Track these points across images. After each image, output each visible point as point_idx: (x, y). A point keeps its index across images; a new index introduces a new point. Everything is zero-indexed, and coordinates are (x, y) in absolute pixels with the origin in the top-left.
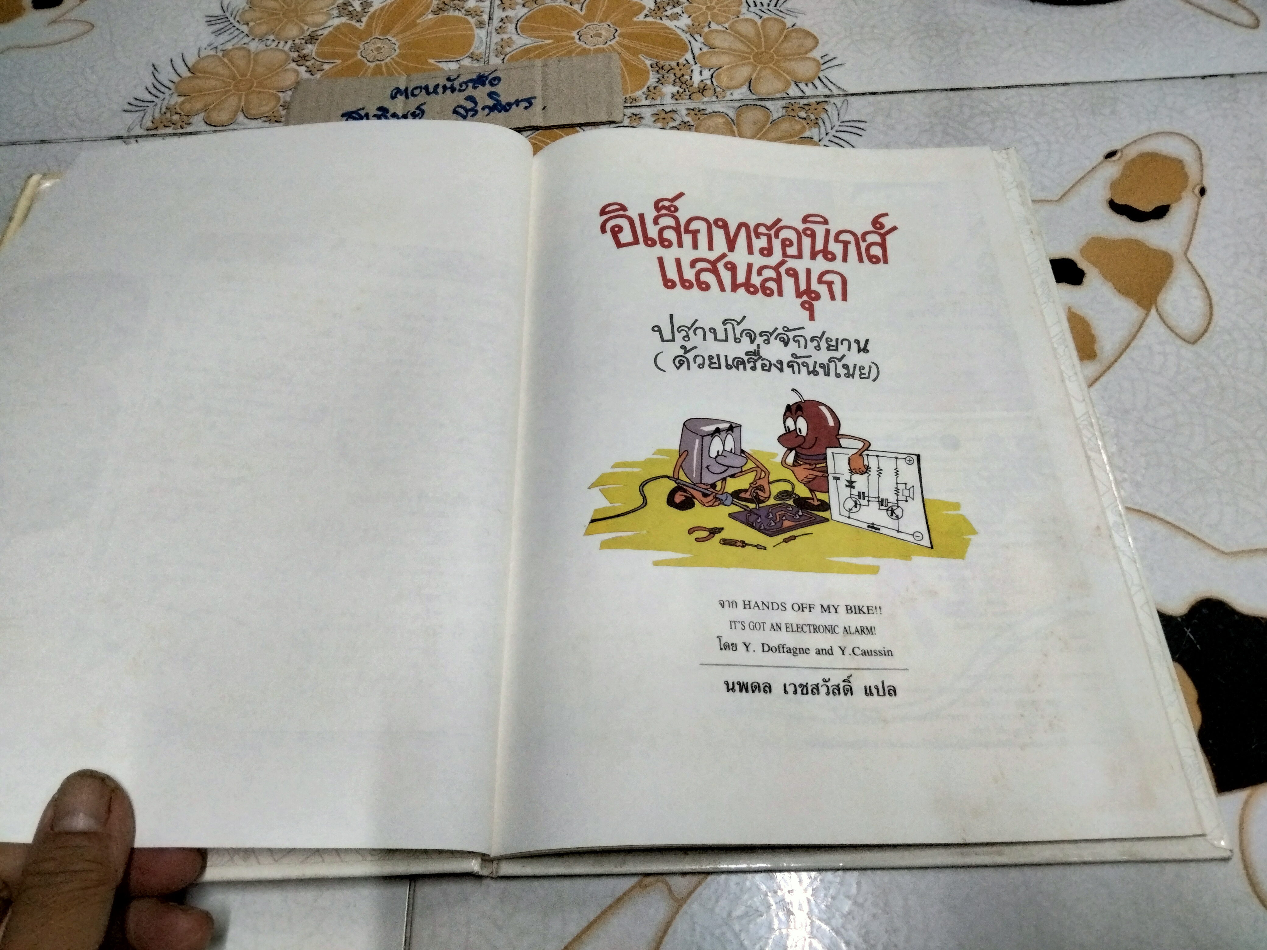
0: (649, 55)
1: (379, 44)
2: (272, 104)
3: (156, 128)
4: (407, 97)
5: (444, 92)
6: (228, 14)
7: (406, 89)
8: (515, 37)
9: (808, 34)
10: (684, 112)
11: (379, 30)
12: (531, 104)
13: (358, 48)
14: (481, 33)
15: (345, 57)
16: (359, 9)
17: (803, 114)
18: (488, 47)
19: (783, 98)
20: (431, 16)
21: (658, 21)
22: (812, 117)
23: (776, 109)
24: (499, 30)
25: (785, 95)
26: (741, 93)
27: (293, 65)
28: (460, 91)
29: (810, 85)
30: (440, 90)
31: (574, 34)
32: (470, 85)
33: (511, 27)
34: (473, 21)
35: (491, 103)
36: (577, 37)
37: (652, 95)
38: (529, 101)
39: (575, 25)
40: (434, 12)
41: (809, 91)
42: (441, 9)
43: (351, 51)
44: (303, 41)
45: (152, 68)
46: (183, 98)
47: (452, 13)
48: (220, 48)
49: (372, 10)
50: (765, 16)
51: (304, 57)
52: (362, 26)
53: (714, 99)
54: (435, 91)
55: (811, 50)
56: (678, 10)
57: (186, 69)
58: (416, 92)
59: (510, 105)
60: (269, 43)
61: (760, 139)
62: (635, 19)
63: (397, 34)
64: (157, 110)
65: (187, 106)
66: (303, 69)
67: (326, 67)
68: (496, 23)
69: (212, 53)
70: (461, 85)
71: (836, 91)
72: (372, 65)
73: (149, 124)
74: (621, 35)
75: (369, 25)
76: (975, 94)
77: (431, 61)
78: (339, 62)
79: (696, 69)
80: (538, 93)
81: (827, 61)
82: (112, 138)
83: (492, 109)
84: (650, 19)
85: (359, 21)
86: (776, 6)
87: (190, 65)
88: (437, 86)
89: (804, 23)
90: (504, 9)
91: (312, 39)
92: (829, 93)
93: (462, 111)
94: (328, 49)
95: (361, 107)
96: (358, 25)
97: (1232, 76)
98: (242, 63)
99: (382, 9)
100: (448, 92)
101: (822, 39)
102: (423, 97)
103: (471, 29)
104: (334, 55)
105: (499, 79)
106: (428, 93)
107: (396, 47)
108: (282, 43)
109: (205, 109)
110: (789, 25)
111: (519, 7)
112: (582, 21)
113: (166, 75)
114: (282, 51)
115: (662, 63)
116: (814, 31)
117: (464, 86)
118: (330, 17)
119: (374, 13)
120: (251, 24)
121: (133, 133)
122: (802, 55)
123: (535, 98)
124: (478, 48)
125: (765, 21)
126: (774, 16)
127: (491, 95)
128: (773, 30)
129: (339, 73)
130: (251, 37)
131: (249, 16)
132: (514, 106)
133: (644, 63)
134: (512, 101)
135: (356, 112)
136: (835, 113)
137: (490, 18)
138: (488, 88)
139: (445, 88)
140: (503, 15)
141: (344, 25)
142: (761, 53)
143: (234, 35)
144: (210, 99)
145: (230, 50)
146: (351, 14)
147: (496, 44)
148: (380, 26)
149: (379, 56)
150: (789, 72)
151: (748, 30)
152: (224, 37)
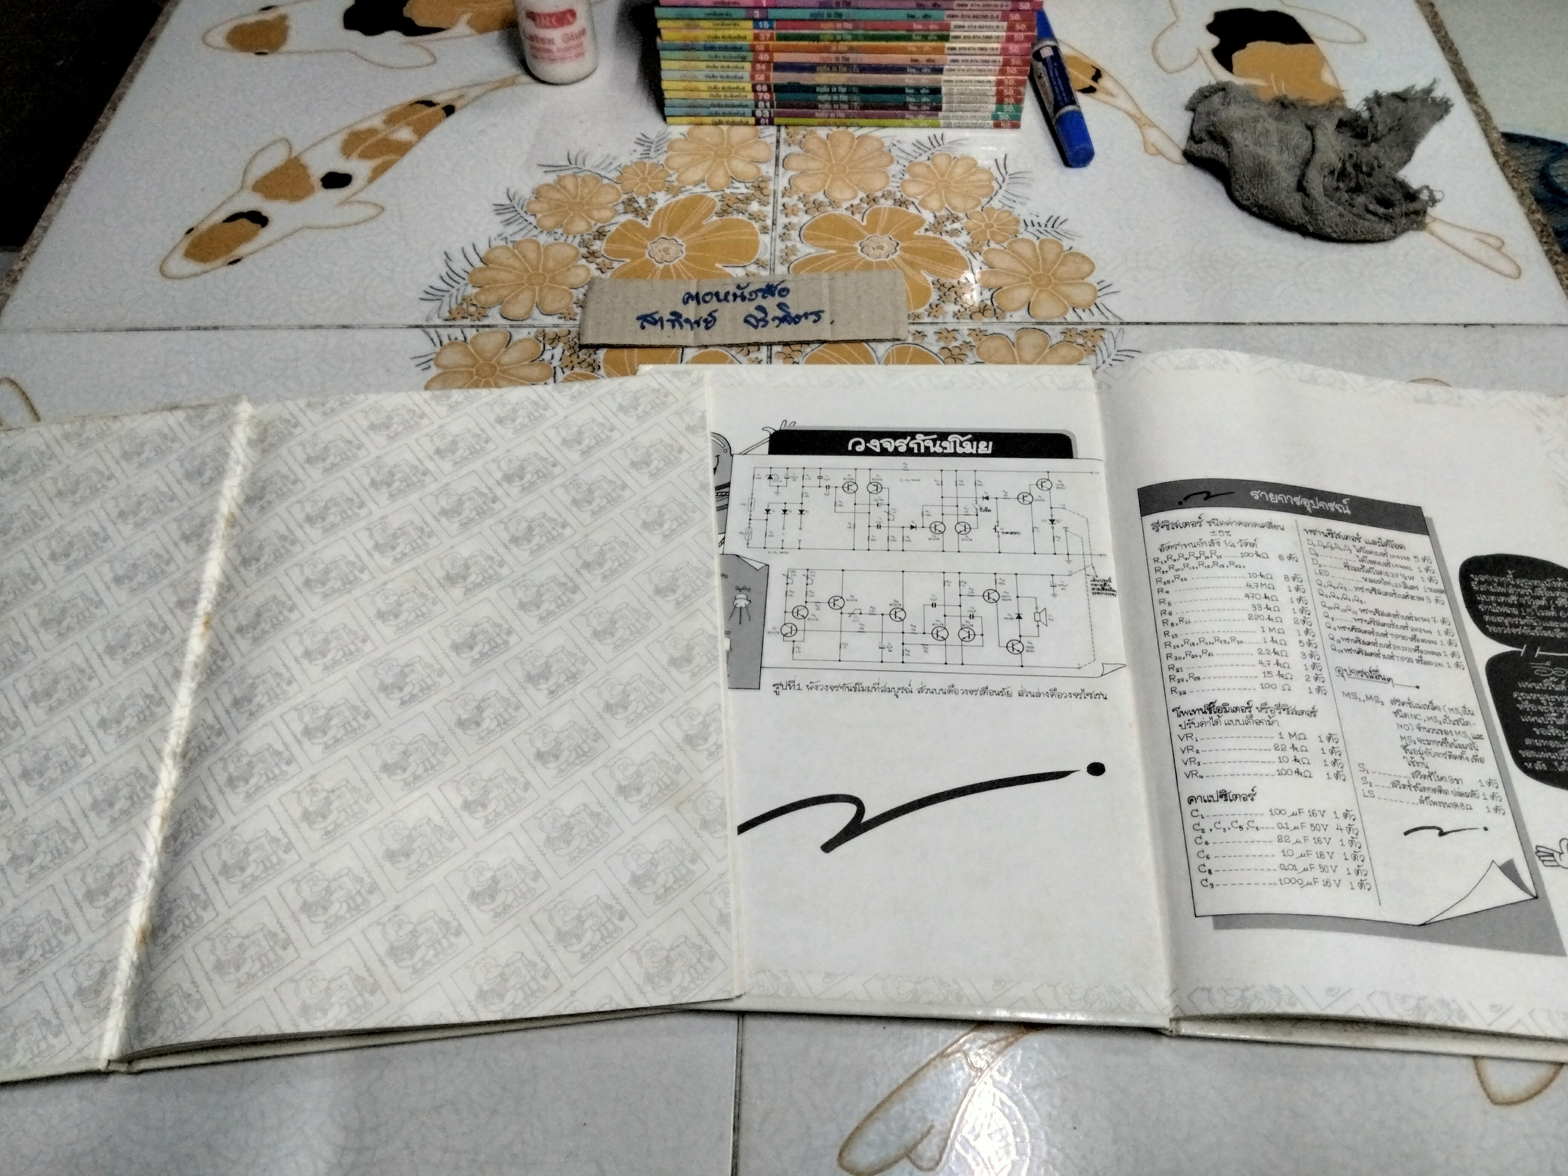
0: (932, 272)
1: (666, 244)
2: (567, 300)
3: (454, 319)
4: (699, 303)
5: (735, 300)
6: (515, 203)
7: (697, 294)
8: (799, 245)
9: (1086, 260)
10: (966, 332)
11: (664, 229)
12: (819, 318)
13: (646, 247)
14: (765, 239)
15: (634, 257)
16: (644, 206)
17: (1080, 340)
18: (773, 254)
19: (1061, 323)
20: (715, 218)
21: (938, 236)
22: (1090, 344)
23: (1055, 333)
24: (783, 237)
25: (1063, 320)
26: (1020, 315)
27: (583, 262)
28: (751, 300)
29: (1087, 311)
30: (731, 297)
31: (857, 245)
32: (760, 294)
33: (794, 234)
34: (757, 226)
35: (780, 314)
36: (859, 248)
37: (934, 313)
38: (818, 314)
39: (858, 236)
40: (718, 214)
41: (1086, 317)
42: (724, 211)
43: (639, 250)
44: (592, 237)
45: (445, 257)
46: (477, 290)
47: (735, 216)
48: (510, 239)
49: (657, 208)
50: (1042, 237)
51: (593, 254)
52: (648, 224)
53: (994, 320)
54: (726, 299)
55: (1088, 275)
56: (957, 225)
57: (479, 258)
58: (708, 298)
59: (799, 317)
60: (557, 236)
61: (1039, 363)
62: (916, 233)
63: (686, 233)
64: (453, 300)
65: (482, 298)
66: (593, 267)
67: (616, 265)
68: (780, 230)
69: (503, 243)
70: (751, 294)
71: (1112, 320)
72: (661, 266)
73: (447, 315)
74: (904, 250)
75: (654, 222)
76: (1246, 330)
77: (718, 265)
78: (628, 260)
79: (977, 289)
80: (826, 307)
81: (1103, 287)
82: (411, 327)
83: (782, 320)
84: (930, 234)
85: (645, 219)
86: (1053, 226)
87: (482, 254)
88: (727, 293)
89: (1081, 247)
90: (787, 215)
91: (600, 235)
92: (1104, 320)
93: (753, 321)
94: (616, 246)
95: (654, 310)
96: (644, 223)
97: (1493, 326)
98: (532, 255)
99: (667, 207)
100: (739, 300)
101: (1099, 264)
102: (714, 304)
103: (757, 235)
104: (627, 254)
105: (787, 290)
106: (719, 300)
107: (683, 249)
108: (571, 238)
109: (501, 302)
110: (1066, 248)
111: (801, 214)
112: (865, 232)
113: (460, 265)
114: (572, 246)
115: (943, 280)
116: (1091, 255)
117: (754, 296)
118: (617, 213)
119: (659, 211)
120: (539, 215)
121: (431, 323)
122: (1080, 279)
123: (823, 312)
124: (764, 254)
125: (1042, 243)
126: (1050, 237)
127: (780, 306)
128: (1051, 252)
129: (627, 275)
130: (539, 230)
131: (536, 207)
132: (803, 319)
133: (926, 280)
134: (801, 313)
135: (651, 315)
136: (1112, 342)
137: (774, 224)
138: (777, 299)
139: (735, 296)
140: (786, 221)
141: (630, 222)
142: (1040, 275)
143: (522, 226)
144: (504, 292)
145: (520, 242)
146: (636, 211)
147: (781, 251)
148: (666, 226)
149: (667, 257)
150: (1067, 297)
151: (1026, 251)
152: (513, 228)
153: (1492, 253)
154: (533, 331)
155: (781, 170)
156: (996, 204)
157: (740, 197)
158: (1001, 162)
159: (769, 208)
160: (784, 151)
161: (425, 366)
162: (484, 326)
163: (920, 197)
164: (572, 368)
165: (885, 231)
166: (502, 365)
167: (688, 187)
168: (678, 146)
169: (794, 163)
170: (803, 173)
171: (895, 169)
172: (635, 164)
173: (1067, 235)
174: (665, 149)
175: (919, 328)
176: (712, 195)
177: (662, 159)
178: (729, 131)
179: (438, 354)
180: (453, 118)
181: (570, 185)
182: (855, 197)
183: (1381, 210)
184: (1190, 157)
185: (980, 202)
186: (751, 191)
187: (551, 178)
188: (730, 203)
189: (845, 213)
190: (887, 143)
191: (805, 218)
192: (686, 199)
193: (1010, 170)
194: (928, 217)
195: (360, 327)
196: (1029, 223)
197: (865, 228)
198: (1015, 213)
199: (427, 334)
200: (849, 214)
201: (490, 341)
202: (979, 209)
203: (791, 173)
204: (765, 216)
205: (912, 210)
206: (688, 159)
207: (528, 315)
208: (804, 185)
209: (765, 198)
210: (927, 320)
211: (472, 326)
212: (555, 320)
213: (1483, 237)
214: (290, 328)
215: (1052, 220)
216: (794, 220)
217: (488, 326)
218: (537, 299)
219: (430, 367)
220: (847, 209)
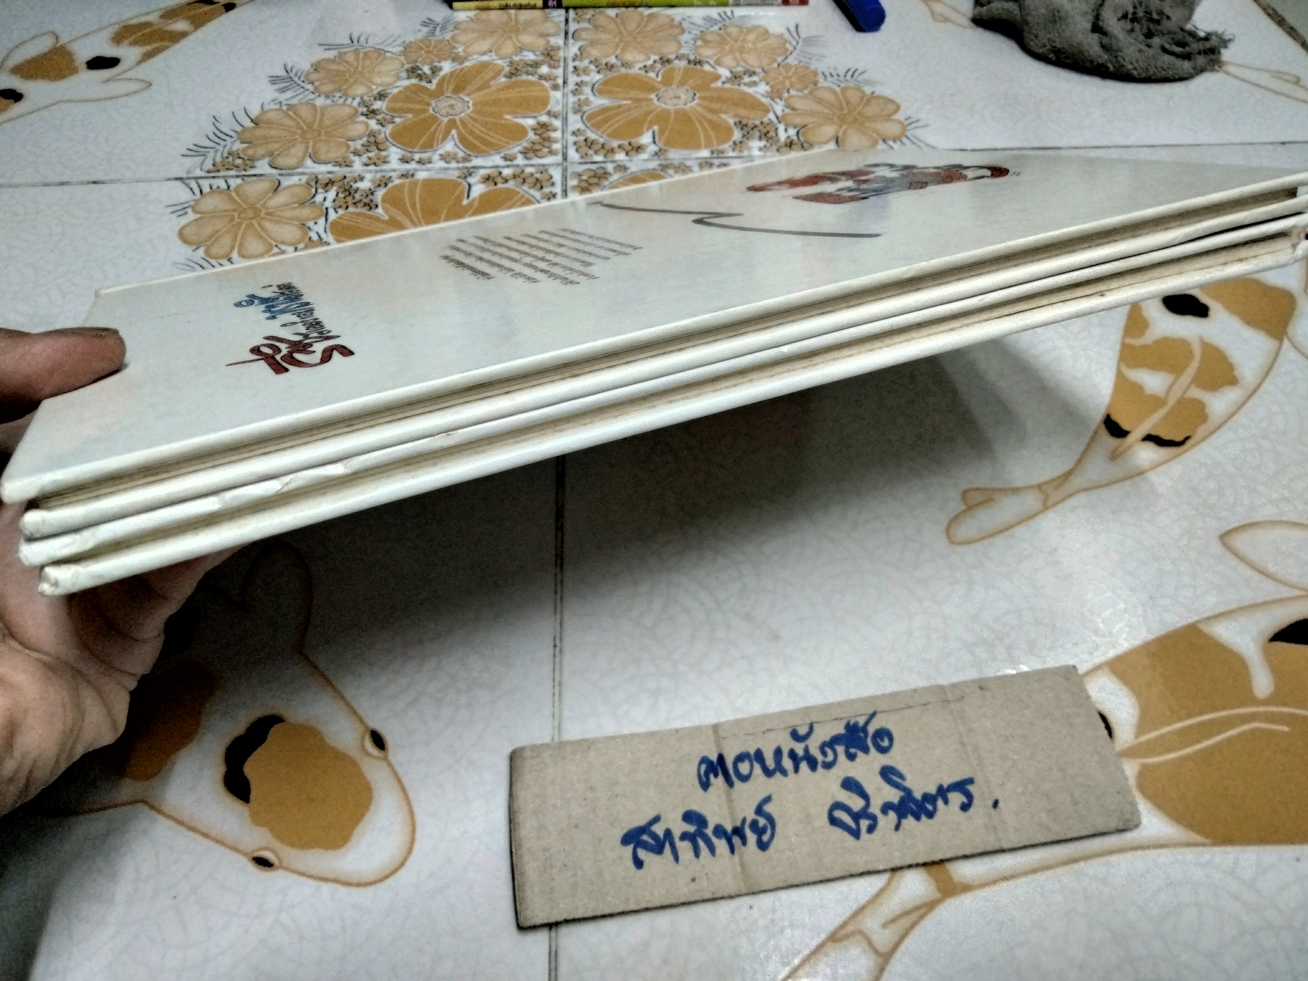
1: (452, 102)
2: (343, 150)
3: (218, 171)
6: (292, 75)
7: (721, 758)
8: (592, 98)
9: (890, 101)
11: (451, 90)
13: (428, 104)
14: (558, 95)
15: (417, 113)
16: (428, 72)
18: (565, 106)
20: (503, 80)
21: (736, 87)
24: (575, 93)
27: (363, 118)
29: (898, 141)
31: (653, 96)
33: (587, 90)
34: (547, 84)
36: (655, 99)
39: (654, 89)
40: (506, 76)
41: (898, 145)
42: (512, 74)
43: (423, 107)
44: (372, 99)
45: (213, 120)
46: (245, 145)
47: (524, 77)
48: (284, 102)
49: (442, 73)
50: (842, 85)
51: (373, 112)
52: (432, 87)
55: (895, 113)
56: (755, 78)
57: (249, 120)
60: (335, 99)
62: (713, 85)
63: (473, 92)
64: (219, 154)
65: (250, 152)
66: (374, 121)
67: (398, 120)
68: (571, 86)
69: (277, 107)
71: (925, 147)
72: (446, 120)
73: (210, 168)
74: (702, 99)
75: (440, 85)
77: (508, 117)
78: (410, 116)
79: (781, 128)
81: (911, 123)
82: (171, 180)
84: (728, 86)
85: (430, 82)
86: (852, 76)
87: (254, 116)
89: (879, 90)
90: (578, 75)
91: (381, 96)
94: (398, 105)
96: (428, 86)
98: (307, 115)
99: (453, 72)
101: (903, 105)
103: (547, 92)
104: (408, 111)
107: (470, 104)
108: (349, 101)
109: (271, 154)
110: (868, 93)
111: (593, 73)
112: (660, 86)
113: (228, 126)
114: (350, 106)
116: (893, 96)
118: (398, 78)
119: (444, 76)
120: (317, 84)
121: (191, 175)
122: (887, 117)
124: (556, 107)
125: (843, 90)
126: (851, 85)
128: (854, 97)
129: (409, 128)
130: (317, 94)
131: (313, 76)
137: (564, 83)
140: (578, 79)
141: (414, 85)
142: (845, 116)
143: (299, 92)
144: (273, 146)
145: (295, 105)
146: (420, 77)
147: (574, 103)
148: (451, 87)
149: (451, 112)
150: (876, 132)
151: (828, 96)
152: (289, 94)
153: (1290, 86)
154: (304, 179)
155: (571, 41)
156: (792, 60)
157: (529, 62)
158: (793, 29)
159: (559, 72)
160: (573, 27)
161: (180, 213)
162: (250, 176)
163: (715, 58)
164: (347, 208)
165: (682, 84)
166: (266, 209)
167: (475, 57)
168: (463, 26)
169: (584, 35)
170: (593, 43)
171: (685, 37)
172: (421, 41)
173: (868, 82)
174: (452, 28)
175: (725, 161)
176: (499, 62)
177: (448, 36)
178: (516, 15)
179: (197, 201)
180: (232, 13)
181: (350, 58)
182: (649, 58)
183: (1178, 50)
184: (979, 22)
185: (774, 60)
186: (541, 58)
187: (331, 54)
188: (519, 68)
189: (639, 72)
190: (678, 18)
191: (598, 77)
192: (473, 67)
193: (803, 34)
194: (724, 73)
195: (111, 182)
196: (827, 74)
197: (659, 82)
198: (813, 67)
199: (187, 185)
200: (643, 72)
201: (255, 189)
202: (775, 65)
203: (580, 44)
204: (556, 77)
205: (707, 67)
206: (475, 35)
207: (300, 164)
208: (595, 52)
209: (556, 63)
210: (731, 154)
211: (238, 176)
212: (330, 168)
213: (1278, 75)
214: (34, 185)
215: (850, 73)
216: (585, 78)
217: (255, 175)
218: (310, 150)
219: (186, 213)
220: (640, 69)
